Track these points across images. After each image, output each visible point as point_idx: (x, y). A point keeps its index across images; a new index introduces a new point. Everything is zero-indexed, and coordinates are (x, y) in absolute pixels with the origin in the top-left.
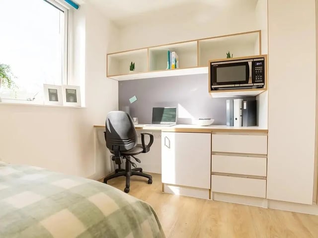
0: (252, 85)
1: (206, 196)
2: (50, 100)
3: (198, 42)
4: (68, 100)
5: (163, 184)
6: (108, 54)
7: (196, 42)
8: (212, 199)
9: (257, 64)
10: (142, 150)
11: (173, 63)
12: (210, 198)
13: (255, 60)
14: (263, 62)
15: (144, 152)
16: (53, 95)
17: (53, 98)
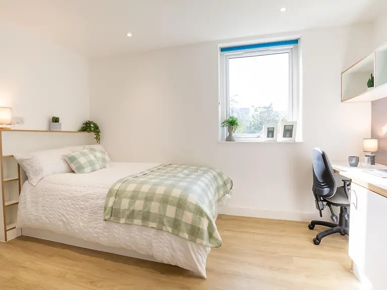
2: (268, 136)
4: (284, 136)
6: (342, 74)
16: (271, 133)
17: (270, 135)
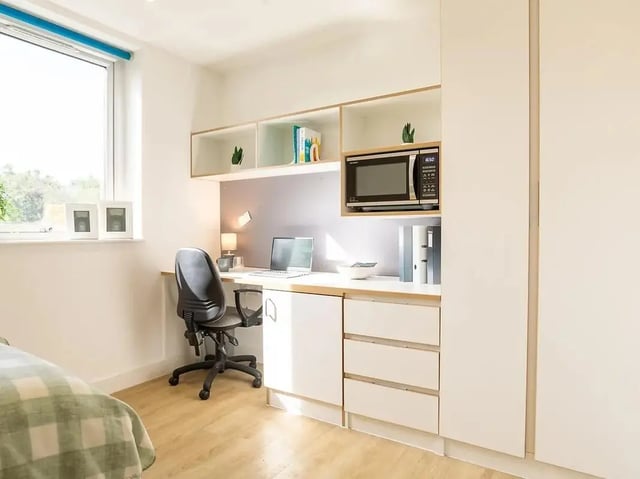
0: (417, 202)
1: (336, 418)
2: (77, 229)
3: (341, 109)
4: (110, 228)
5: (268, 389)
6: (192, 134)
7: (338, 109)
8: (346, 427)
9: (427, 160)
10: (239, 321)
11: (302, 152)
12: (344, 425)
13: (422, 152)
14: (437, 156)
15: (243, 325)
16: (82, 221)
17: (82, 227)
